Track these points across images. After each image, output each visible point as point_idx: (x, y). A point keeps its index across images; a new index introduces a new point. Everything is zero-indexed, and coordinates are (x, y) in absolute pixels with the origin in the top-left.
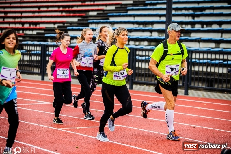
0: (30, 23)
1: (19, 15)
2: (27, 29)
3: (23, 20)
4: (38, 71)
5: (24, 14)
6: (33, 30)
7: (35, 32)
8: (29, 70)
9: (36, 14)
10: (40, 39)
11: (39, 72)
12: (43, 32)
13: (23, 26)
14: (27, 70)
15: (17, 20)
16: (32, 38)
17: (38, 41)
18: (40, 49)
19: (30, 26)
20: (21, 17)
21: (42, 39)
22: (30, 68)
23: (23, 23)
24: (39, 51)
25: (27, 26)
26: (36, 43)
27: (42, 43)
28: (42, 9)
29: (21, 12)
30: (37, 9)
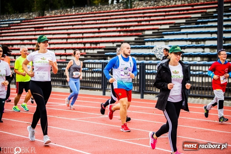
0: (91, 43)
1: (81, 35)
2: (88, 49)
3: (85, 40)
4: (99, 86)
5: (85, 35)
6: (94, 49)
7: (95, 51)
8: (91, 87)
9: (97, 35)
10: (100, 58)
11: (101, 87)
12: (103, 50)
13: (84, 46)
14: (89, 86)
15: (79, 40)
16: (93, 56)
17: (99, 59)
18: (101, 67)
19: (91, 45)
20: (83, 38)
21: (102, 58)
22: (92, 85)
23: (85, 43)
24: (100, 68)
25: (88, 46)
26: (97, 61)
27: (103, 61)
28: (101, 30)
29: (83, 33)
30: (97, 30)
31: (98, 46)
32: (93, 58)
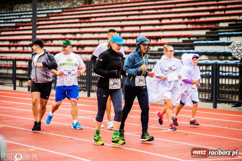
0: (150, 38)
1: (137, 28)
5: (143, 28)
6: (153, 45)
7: (156, 48)
9: (158, 27)
19: (150, 41)
28: (164, 21)
29: (140, 26)
30: (157, 22)
31: (160, 41)
32: (152, 57)
